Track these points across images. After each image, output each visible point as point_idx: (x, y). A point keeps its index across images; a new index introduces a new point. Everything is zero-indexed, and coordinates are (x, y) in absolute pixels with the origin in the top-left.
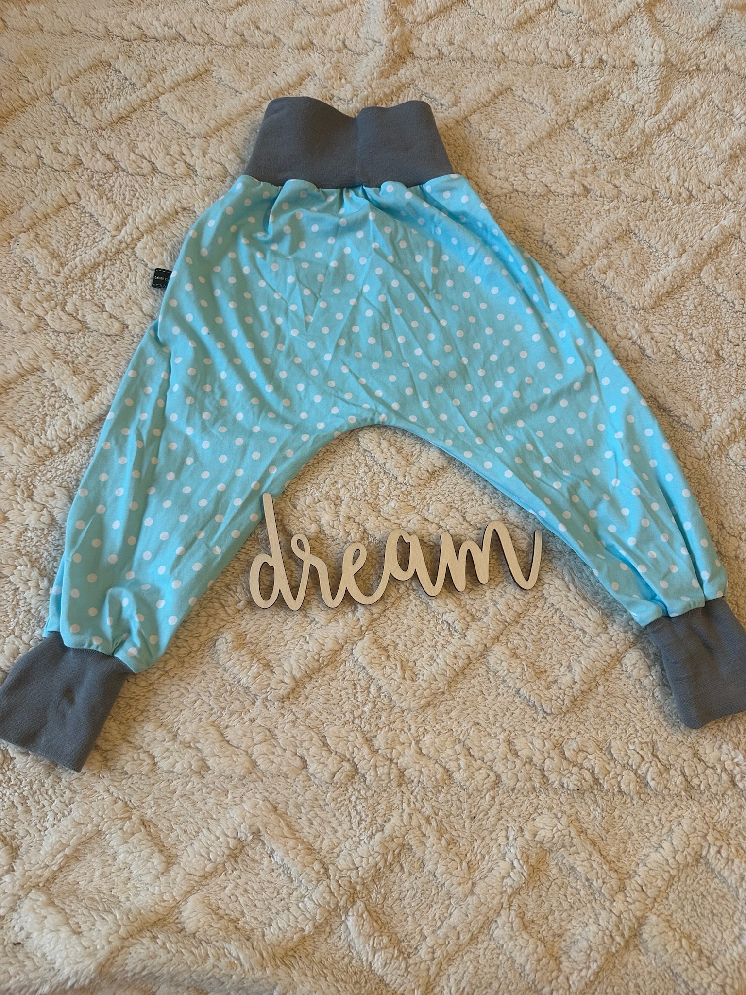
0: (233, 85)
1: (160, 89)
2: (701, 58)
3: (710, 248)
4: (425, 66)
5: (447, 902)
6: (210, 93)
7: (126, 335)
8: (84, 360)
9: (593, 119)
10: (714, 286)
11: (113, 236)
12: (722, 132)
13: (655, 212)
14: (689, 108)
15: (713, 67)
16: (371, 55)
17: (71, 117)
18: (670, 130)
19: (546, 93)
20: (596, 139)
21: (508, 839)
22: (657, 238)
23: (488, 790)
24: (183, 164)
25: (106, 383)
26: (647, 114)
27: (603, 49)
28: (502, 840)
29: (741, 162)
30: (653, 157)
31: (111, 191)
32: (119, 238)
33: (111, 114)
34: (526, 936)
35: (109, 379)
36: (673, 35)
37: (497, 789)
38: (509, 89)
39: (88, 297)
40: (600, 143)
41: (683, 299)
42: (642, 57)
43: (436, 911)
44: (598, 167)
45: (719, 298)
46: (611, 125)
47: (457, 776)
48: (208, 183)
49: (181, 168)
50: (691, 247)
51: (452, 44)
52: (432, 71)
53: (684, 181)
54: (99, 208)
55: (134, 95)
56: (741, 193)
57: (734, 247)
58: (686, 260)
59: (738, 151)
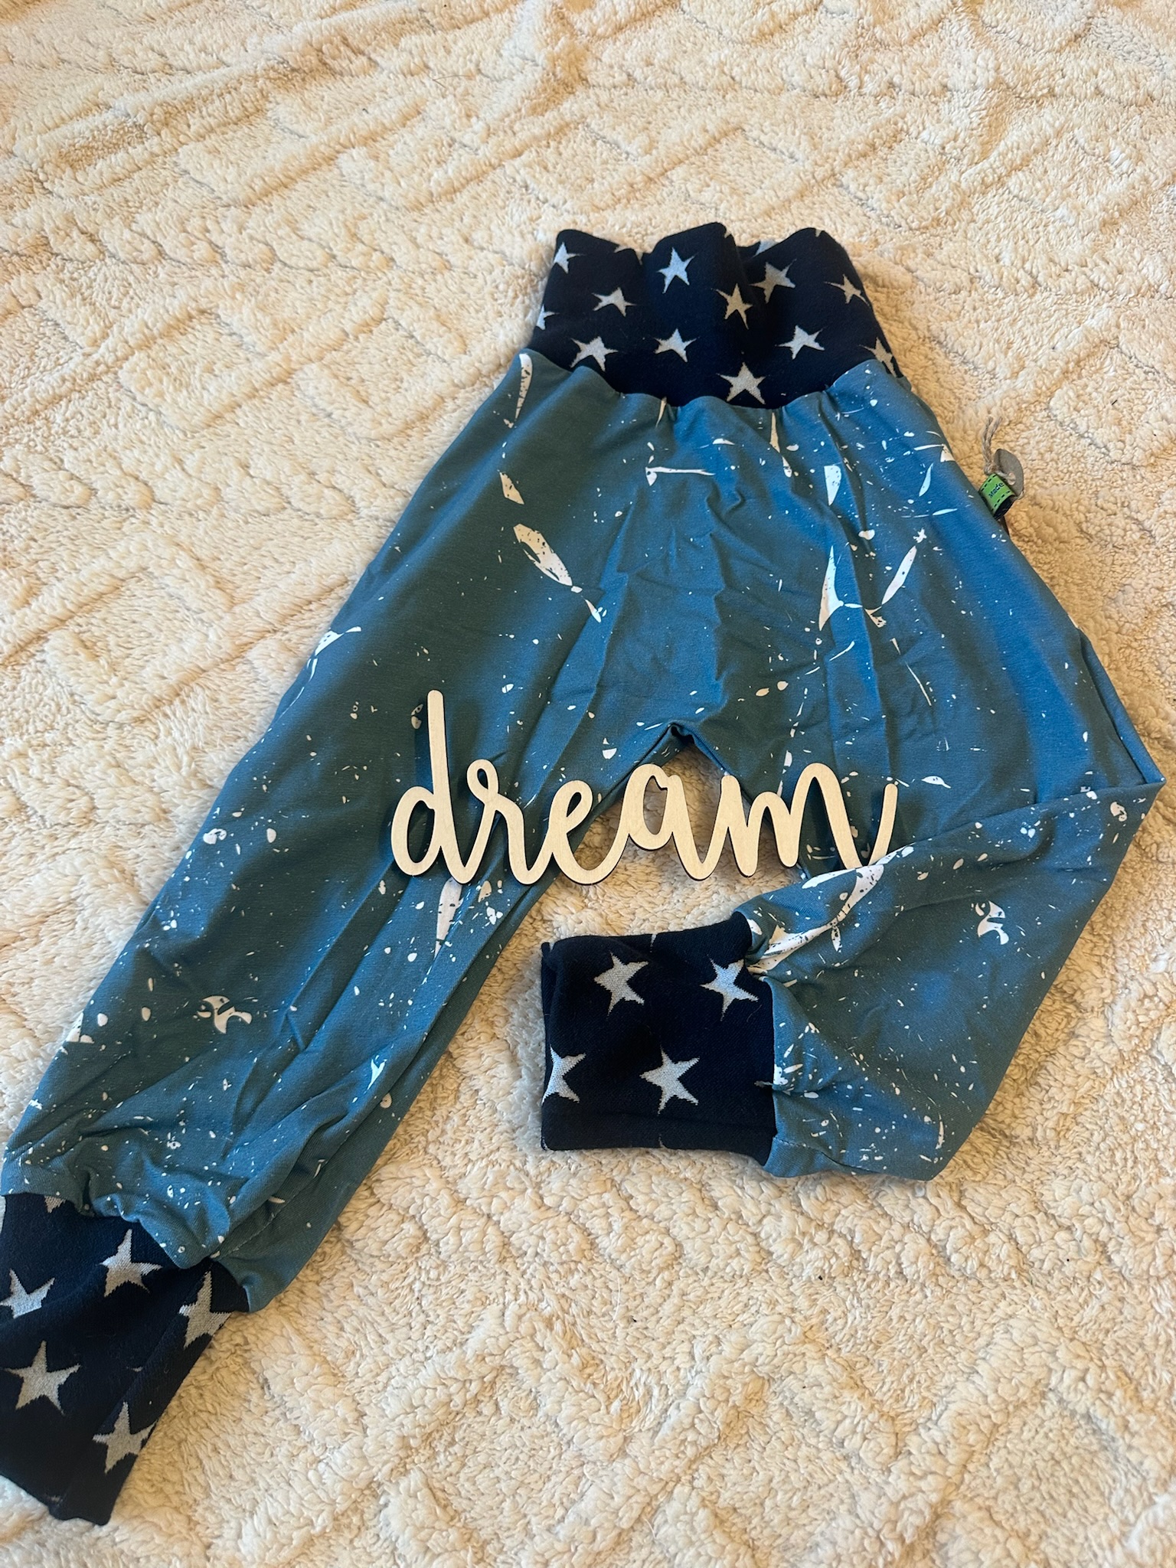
0: (295, 127)
1: (182, 138)
2: (1057, 77)
3: (1067, 363)
4: (604, 97)
5: (576, 1472)
6: (260, 141)
7: (93, 505)
8: (22, 545)
9: (875, 170)
10: (1072, 421)
11: (87, 355)
12: (1089, 187)
13: (975, 309)
14: (1036, 152)
15: (1075, 90)
16: (518, 79)
17: (38, 180)
18: (1002, 185)
19: (797, 133)
20: (878, 197)
21: (693, 1358)
22: (977, 348)
23: (661, 1270)
24: (206, 244)
25: (54, 581)
26: (965, 161)
27: (895, 68)
28: (681, 1360)
29: (1122, 232)
30: (972, 225)
31: (90, 287)
32: (96, 357)
33: (101, 174)
34: (719, 1538)
35: (59, 574)
36: (1012, 46)
37: (677, 1268)
38: (739, 128)
39: (39, 448)
40: (884, 205)
41: (1021, 442)
42: (958, 78)
43: (557, 1487)
44: (882, 241)
45: (1083, 441)
46: (903, 179)
47: (603, 1242)
48: (242, 273)
49: (202, 250)
50: (1036, 361)
51: (649, 64)
52: (615, 104)
53: (1024, 261)
54: (68, 312)
55: (140, 148)
56: (1120, 277)
57: (1108, 361)
58: (1025, 381)
59: (1117, 214)
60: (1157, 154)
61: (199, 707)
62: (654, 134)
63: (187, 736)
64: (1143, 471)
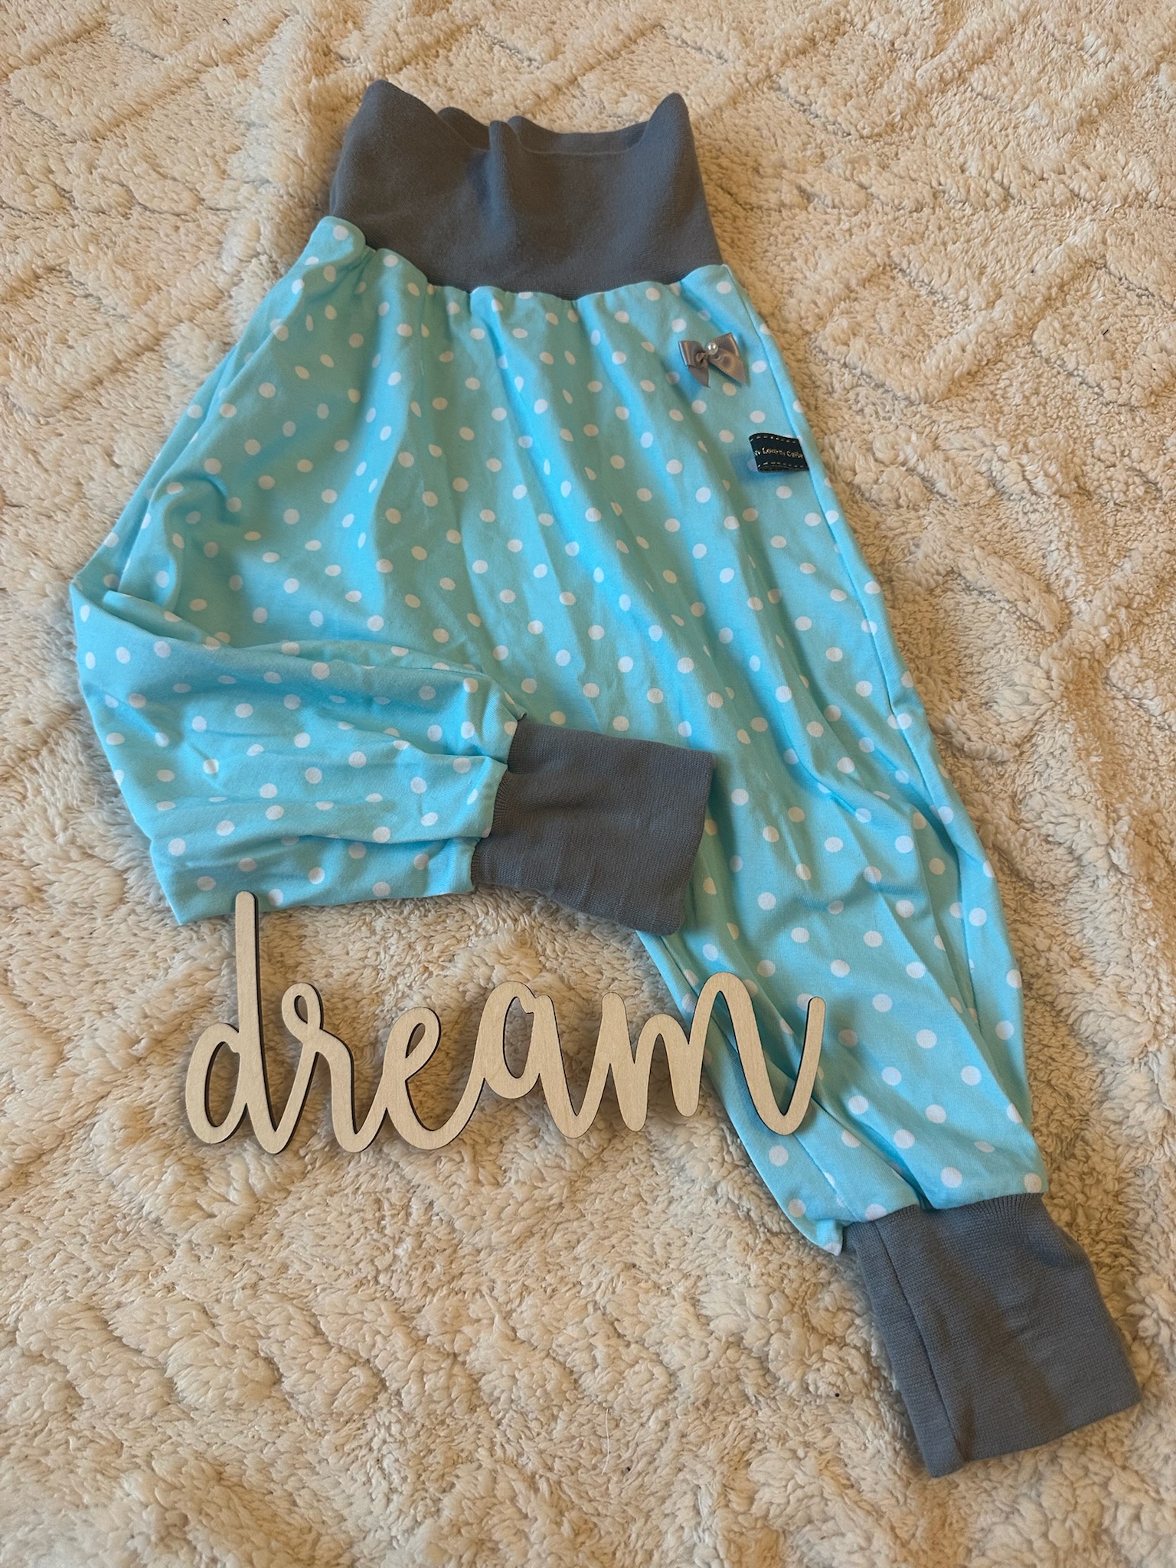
0: (145, 43)
3: (1049, 288)
6: (105, 62)
9: (817, 69)
10: (1059, 357)
12: (1062, 80)
13: (940, 229)
14: (999, 41)
18: (964, 81)
19: (725, 29)
20: (822, 102)
22: (945, 275)
23: (654, 1407)
24: (50, 188)
26: (918, 55)
28: (685, 1516)
29: (1102, 131)
30: (932, 130)
37: (672, 1404)
38: (657, 25)
40: (830, 111)
41: (1002, 384)
44: (828, 154)
45: (1072, 380)
46: (849, 79)
47: (588, 1380)
50: (1013, 287)
53: (993, 172)
56: (1103, 185)
57: (1095, 285)
58: (1004, 311)
59: (1095, 111)
60: (1137, 38)
61: (70, 757)
62: (559, 36)
63: (59, 794)
64: (1142, 412)
